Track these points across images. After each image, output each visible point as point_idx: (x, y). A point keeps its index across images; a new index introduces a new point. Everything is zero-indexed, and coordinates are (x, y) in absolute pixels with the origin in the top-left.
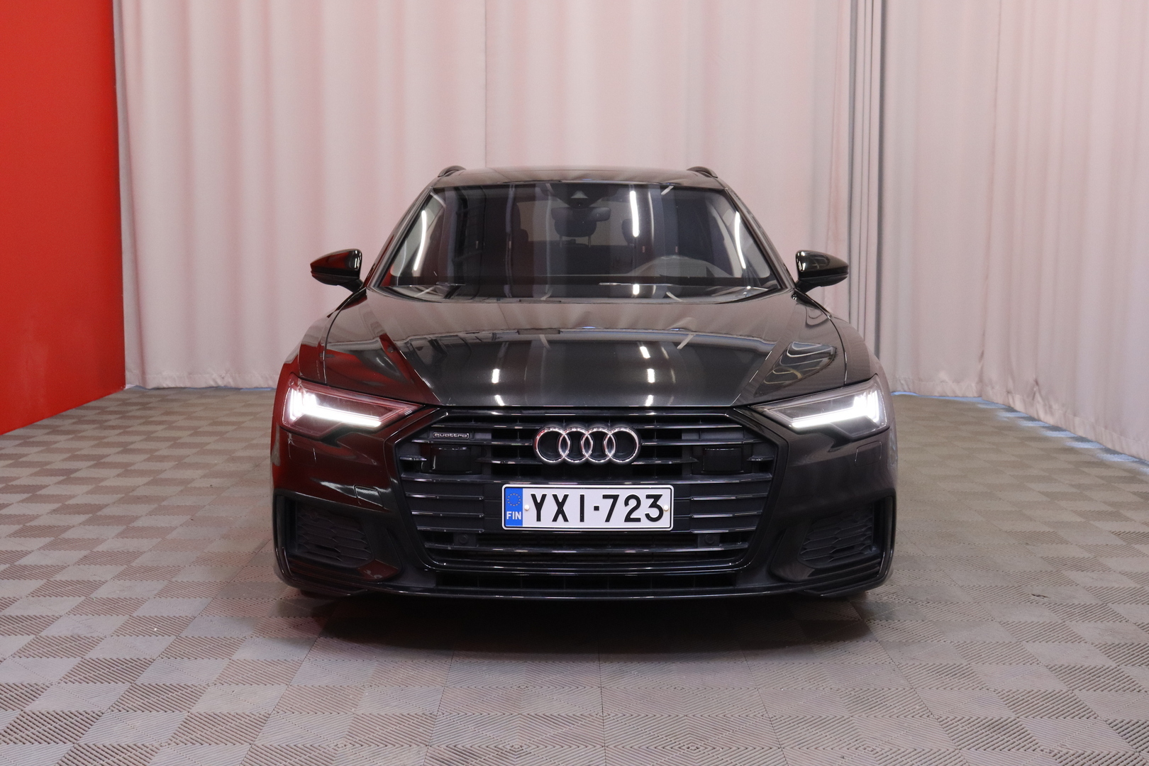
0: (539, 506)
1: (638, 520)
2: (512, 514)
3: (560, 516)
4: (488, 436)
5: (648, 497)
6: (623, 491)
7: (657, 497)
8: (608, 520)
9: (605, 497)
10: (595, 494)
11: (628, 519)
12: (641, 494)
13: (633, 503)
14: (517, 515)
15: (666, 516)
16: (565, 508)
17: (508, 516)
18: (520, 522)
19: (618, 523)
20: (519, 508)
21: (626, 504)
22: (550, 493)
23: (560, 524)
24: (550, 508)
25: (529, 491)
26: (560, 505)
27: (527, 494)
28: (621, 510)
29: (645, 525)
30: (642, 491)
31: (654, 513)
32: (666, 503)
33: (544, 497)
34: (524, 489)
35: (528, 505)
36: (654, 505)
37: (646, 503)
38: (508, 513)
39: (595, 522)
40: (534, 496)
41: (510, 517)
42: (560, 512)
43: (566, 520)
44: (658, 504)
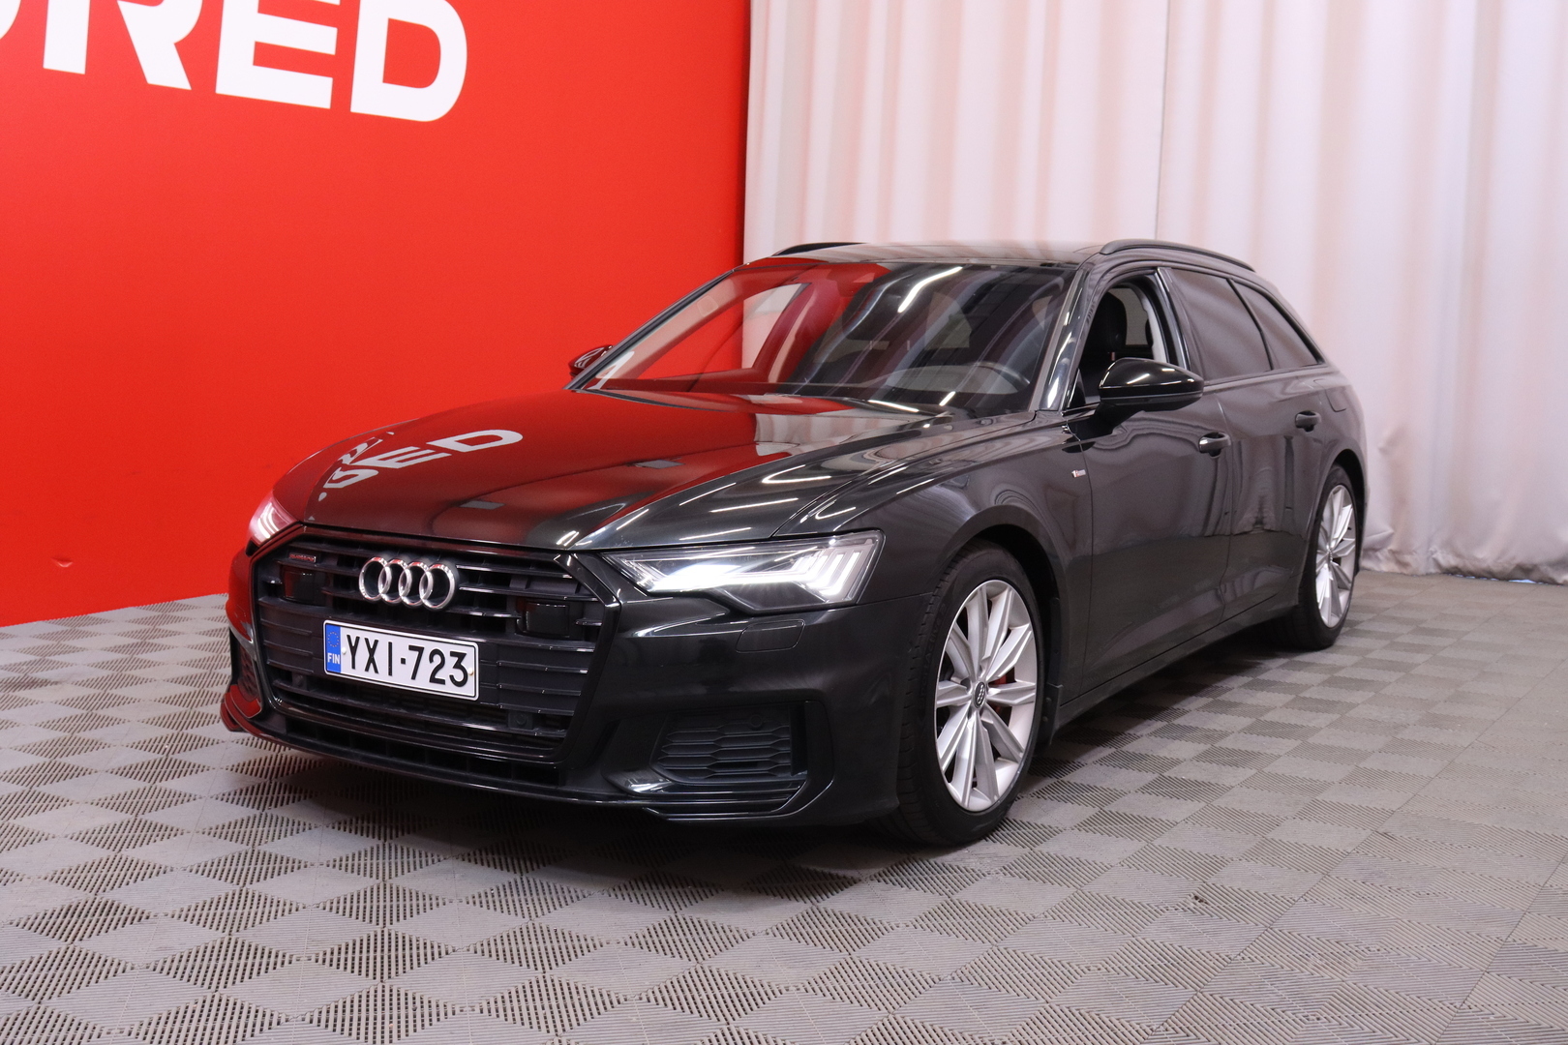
0: (354, 650)
1: (442, 682)
2: (332, 656)
3: (371, 666)
4: (333, 563)
5: (453, 654)
6: (429, 644)
7: (461, 656)
8: (413, 677)
9: (412, 648)
10: (402, 643)
11: (433, 679)
12: (446, 649)
13: (437, 659)
14: (336, 658)
15: (471, 680)
16: (375, 657)
17: (329, 658)
18: (339, 667)
19: (423, 683)
20: (338, 652)
21: (431, 660)
22: (363, 635)
23: (370, 676)
24: (363, 654)
25: (348, 631)
26: (372, 651)
27: (344, 632)
28: (426, 668)
29: (449, 689)
30: (447, 646)
31: (459, 676)
32: (470, 664)
33: (358, 640)
34: (342, 628)
35: (345, 648)
36: (458, 666)
37: (451, 661)
38: (329, 654)
39: (401, 678)
40: (349, 639)
41: (331, 660)
42: (371, 660)
43: (376, 671)
44: (462, 664)
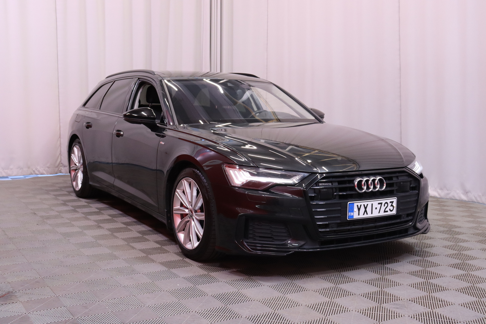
0: (359, 209)
1: (387, 211)
2: (350, 214)
3: (365, 213)
5: (390, 202)
6: (383, 201)
7: (392, 202)
8: (379, 213)
9: (379, 204)
10: (375, 203)
11: (385, 212)
12: (388, 201)
13: (386, 205)
14: (352, 214)
15: (395, 209)
16: (367, 209)
17: (349, 214)
18: (353, 216)
19: (382, 214)
20: (353, 211)
21: (384, 206)
22: (362, 204)
23: (366, 216)
24: (362, 209)
25: (356, 204)
28: (383, 208)
29: (389, 213)
30: (388, 200)
31: (392, 208)
32: (395, 204)
33: (361, 205)
34: (355, 203)
35: (356, 209)
36: (392, 205)
37: (390, 204)
38: (349, 213)
39: (376, 214)
40: (358, 206)
41: (350, 215)
42: (366, 211)
43: (367, 214)
44: (393, 204)
